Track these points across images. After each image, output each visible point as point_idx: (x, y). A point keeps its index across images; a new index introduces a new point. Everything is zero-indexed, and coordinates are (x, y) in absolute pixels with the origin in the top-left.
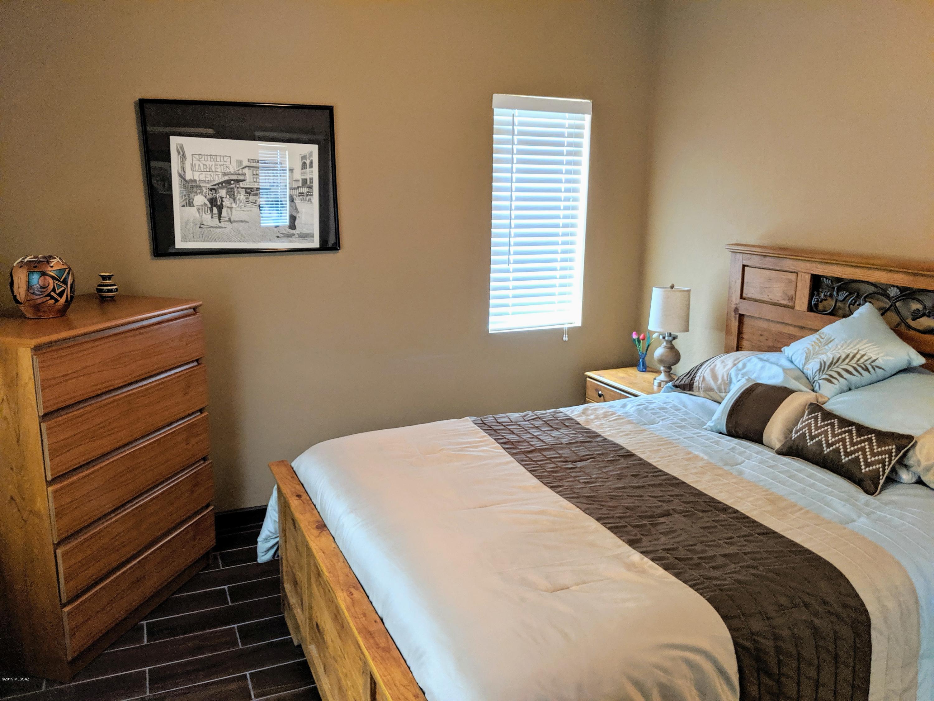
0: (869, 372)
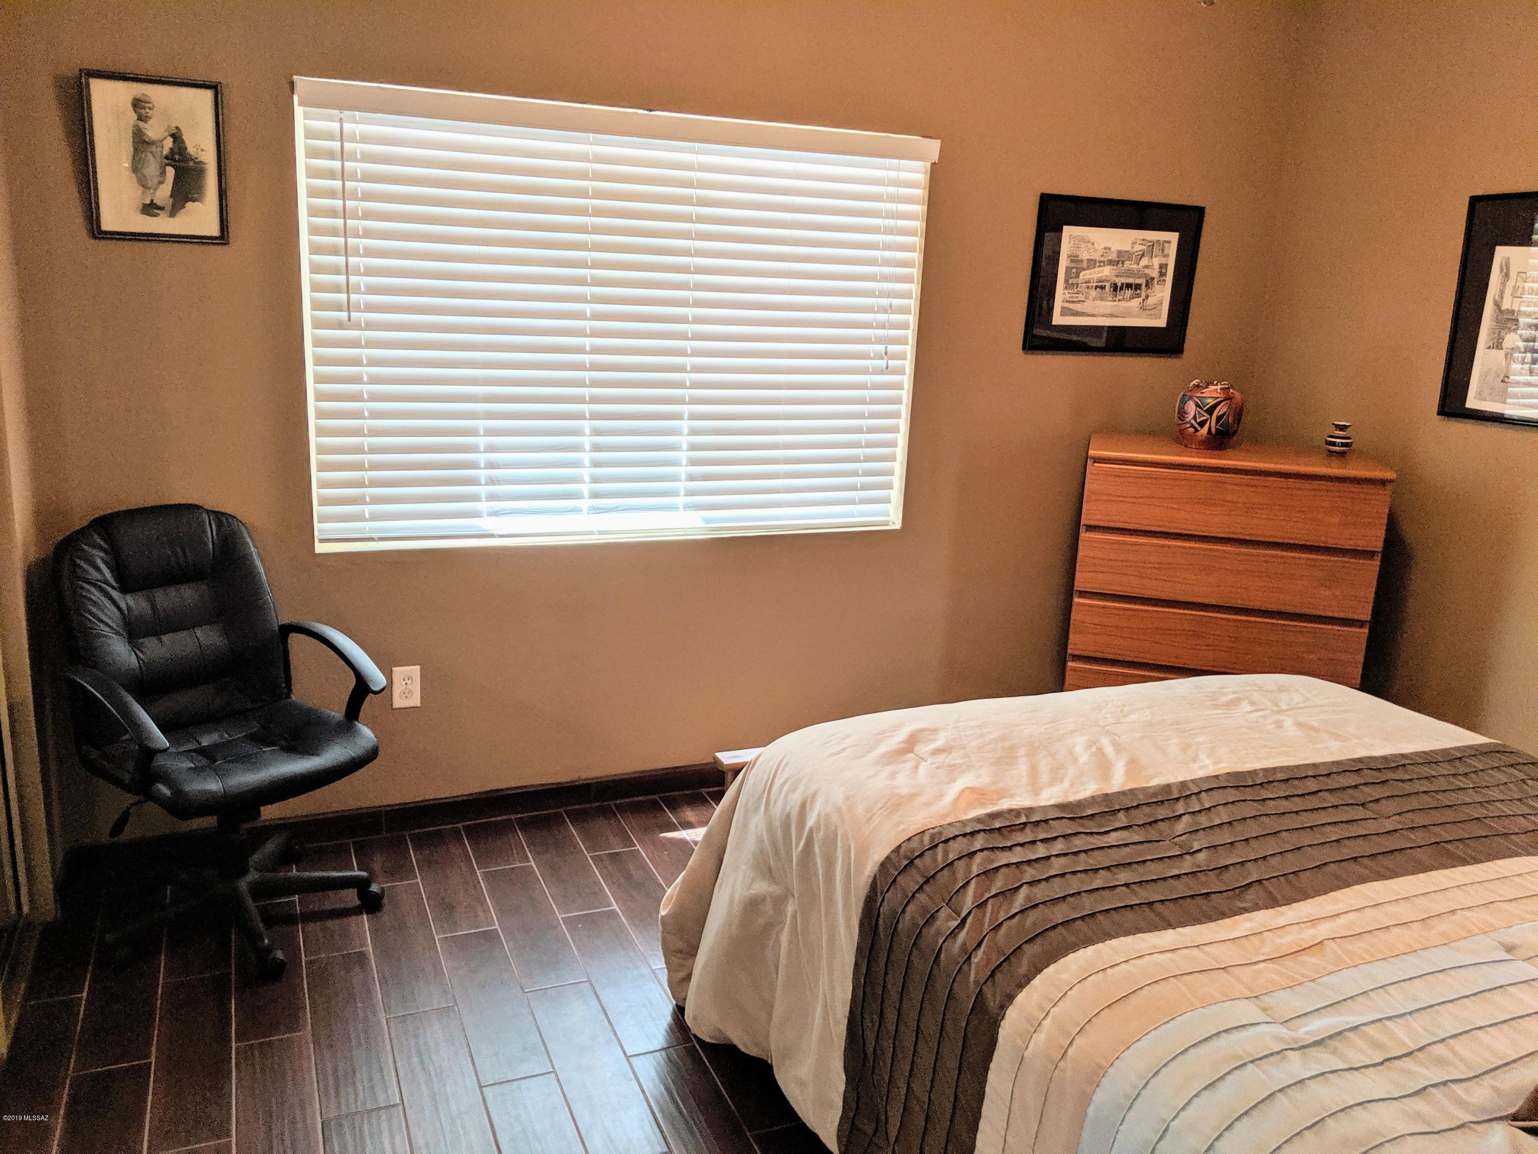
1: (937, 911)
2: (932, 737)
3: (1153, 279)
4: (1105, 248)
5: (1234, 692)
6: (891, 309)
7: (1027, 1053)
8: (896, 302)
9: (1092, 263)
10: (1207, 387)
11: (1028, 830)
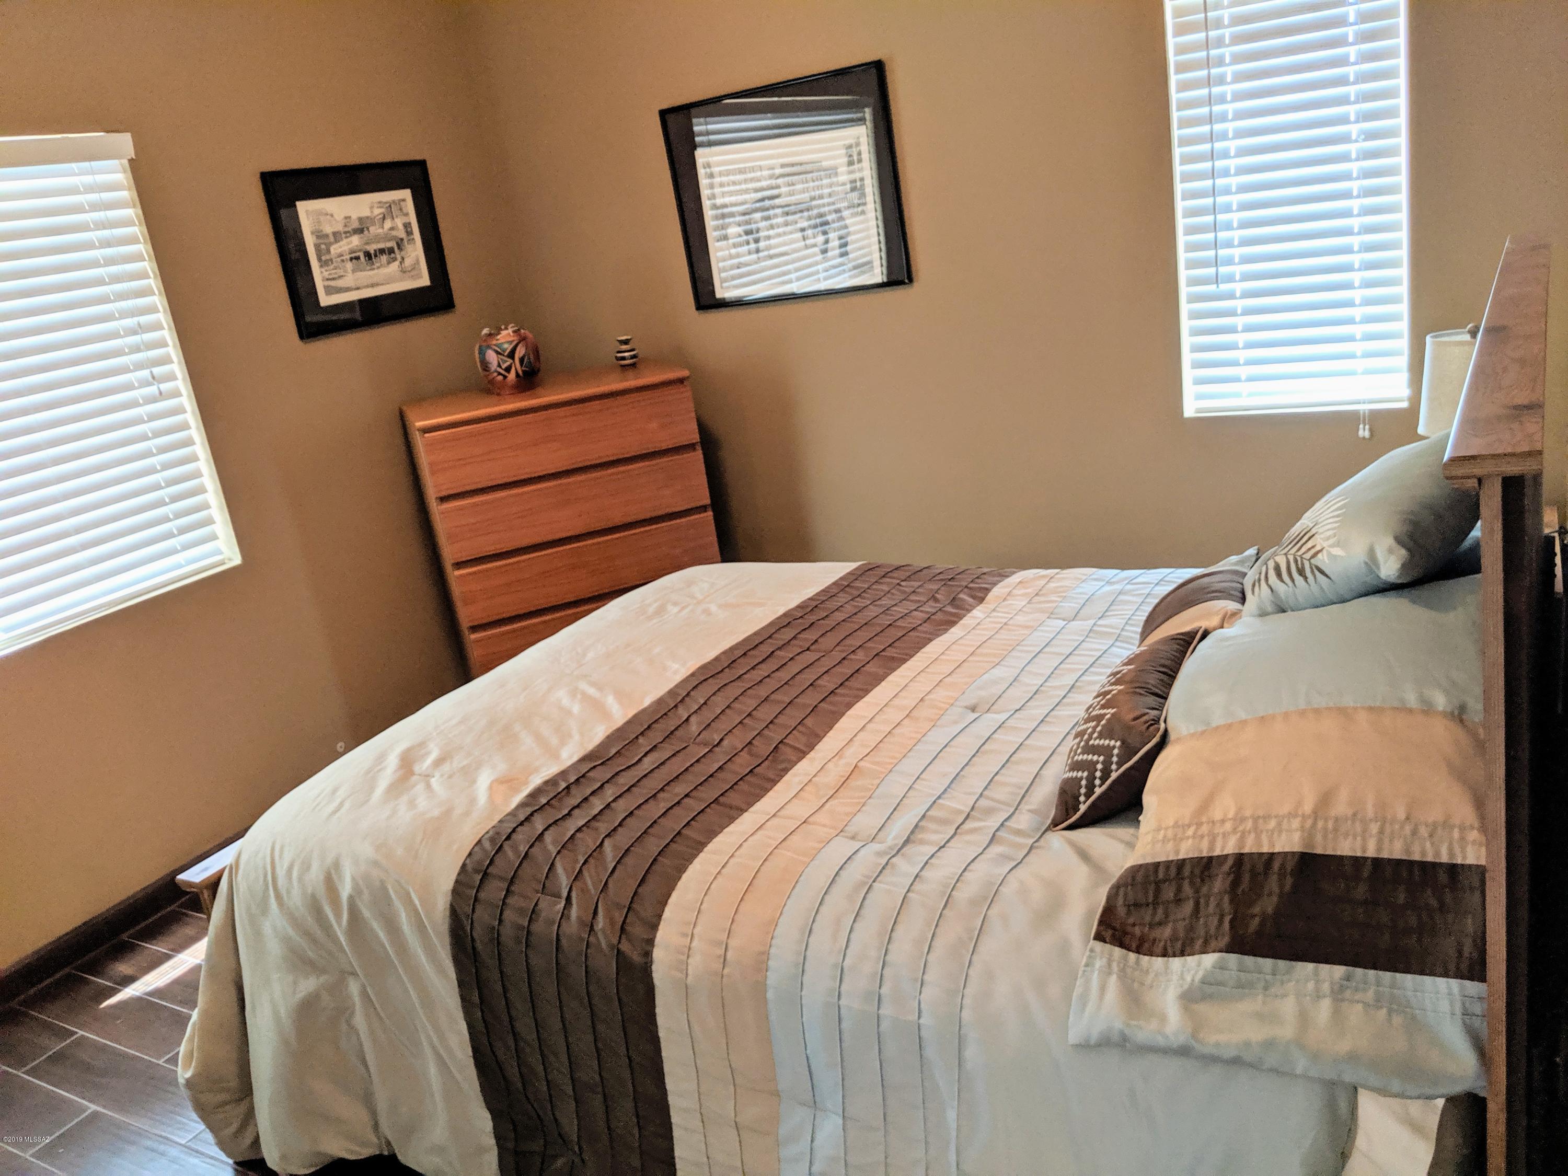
0: (1306, 578)
1: (536, 904)
2: (423, 751)
3: (402, 240)
4: (346, 218)
5: (655, 601)
6: (141, 329)
7: (690, 980)
8: (144, 319)
9: (337, 236)
10: (499, 334)
11: (574, 790)
